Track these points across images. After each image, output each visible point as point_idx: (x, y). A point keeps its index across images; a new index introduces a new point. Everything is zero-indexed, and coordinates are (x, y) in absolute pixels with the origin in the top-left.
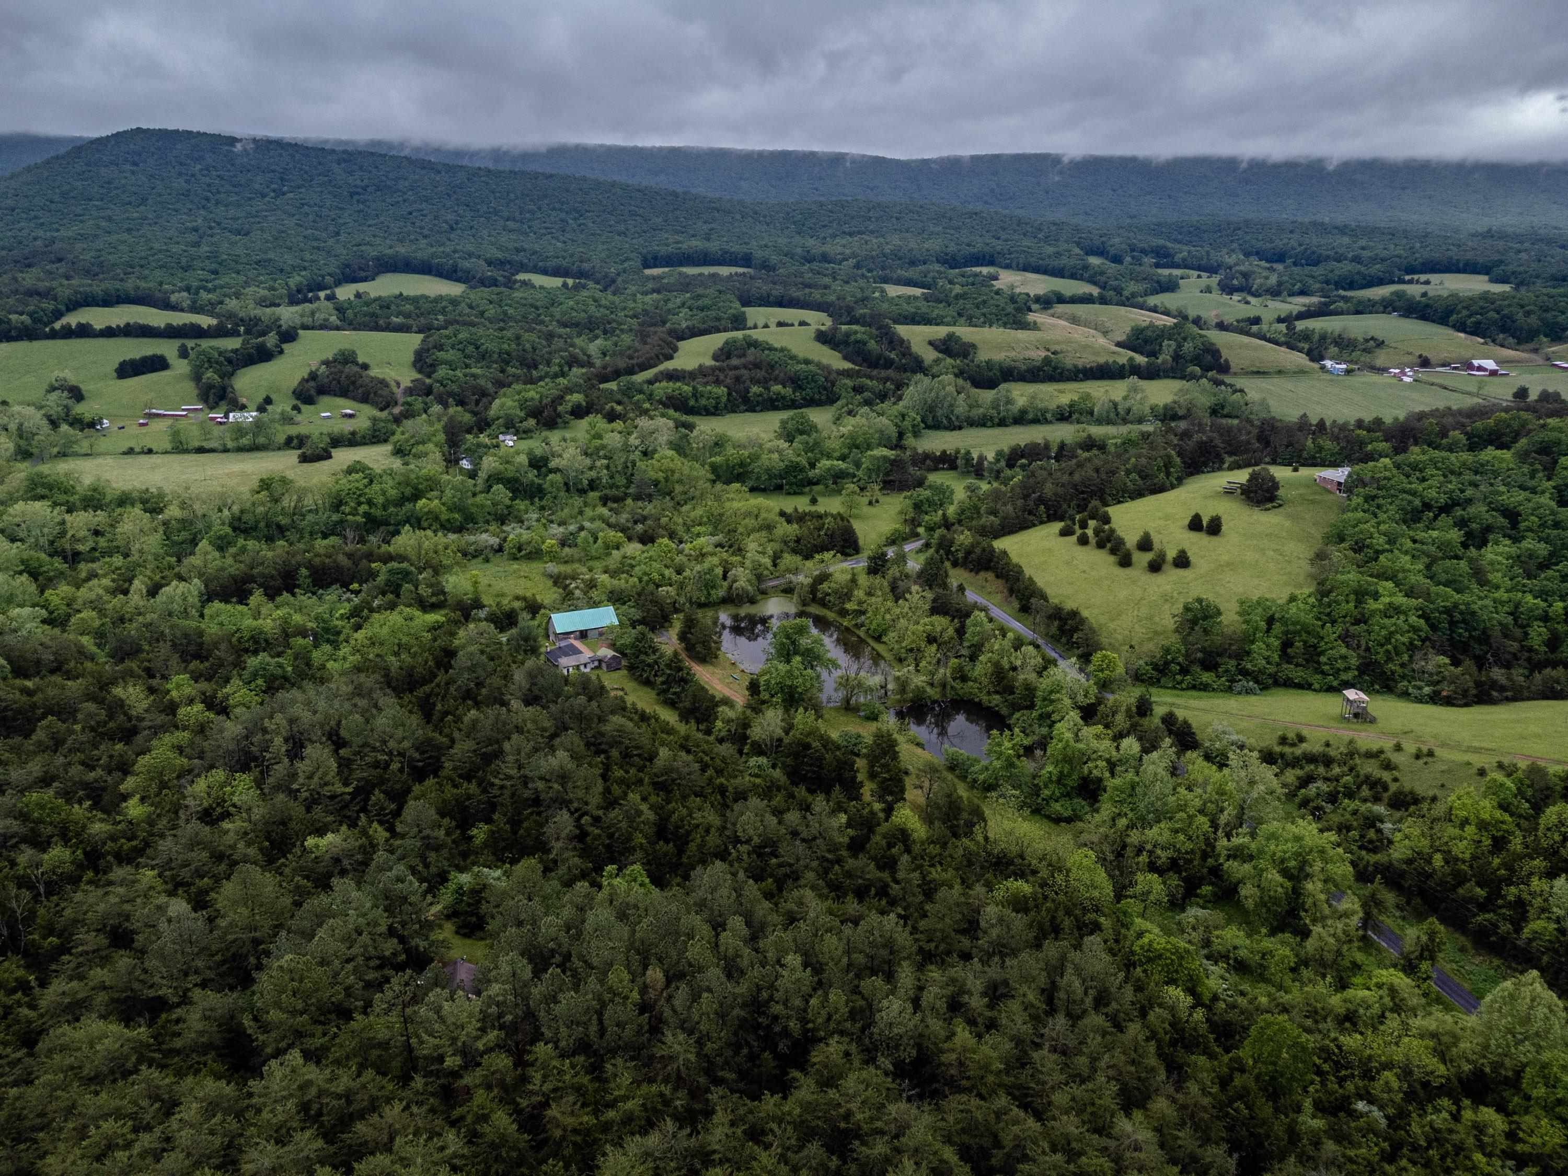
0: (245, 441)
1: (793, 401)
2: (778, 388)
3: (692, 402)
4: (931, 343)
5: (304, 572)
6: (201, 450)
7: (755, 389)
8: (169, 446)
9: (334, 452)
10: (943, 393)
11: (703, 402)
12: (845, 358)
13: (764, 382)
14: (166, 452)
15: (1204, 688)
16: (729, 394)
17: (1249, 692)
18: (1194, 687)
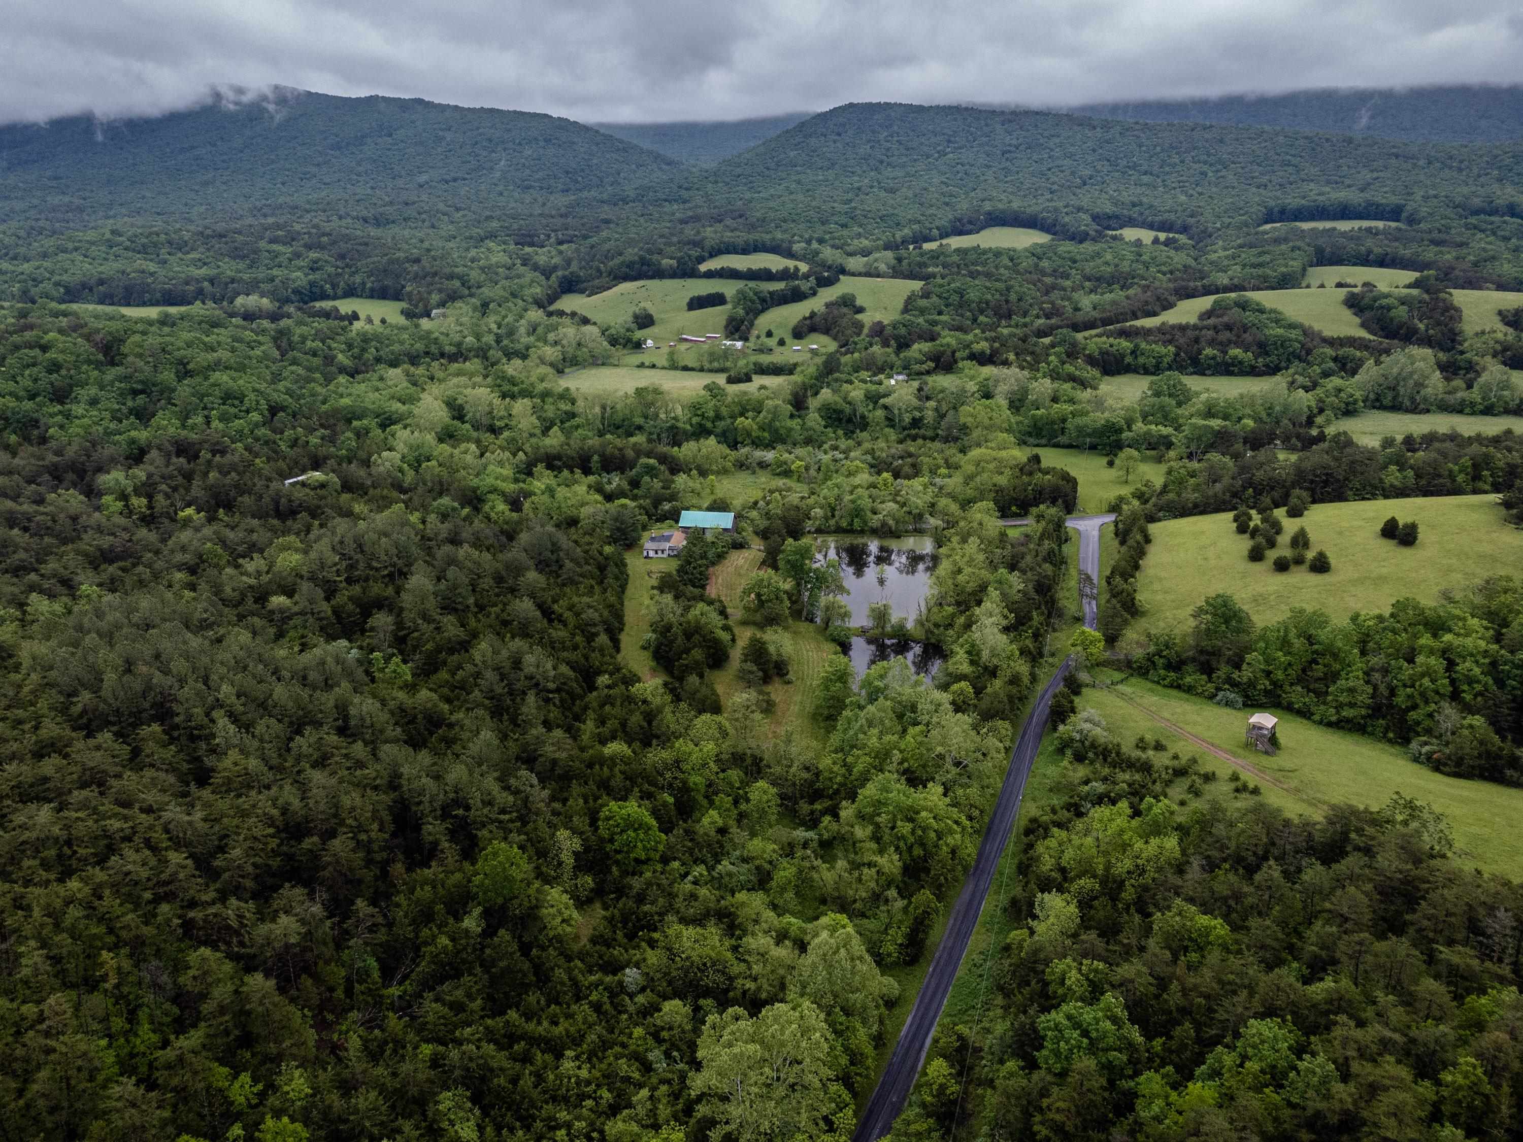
0: (716, 365)
1: (1253, 368)
2: (1235, 352)
3: (1128, 359)
4: (1500, 313)
5: (596, 458)
6: (686, 369)
7: (1208, 351)
8: (666, 364)
9: (754, 377)
10: (1409, 369)
11: (1141, 360)
12: (1363, 325)
13: (1223, 347)
14: (663, 368)
15: (1189, 690)
16: (1177, 355)
17: (1229, 704)
18: (1179, 687)
